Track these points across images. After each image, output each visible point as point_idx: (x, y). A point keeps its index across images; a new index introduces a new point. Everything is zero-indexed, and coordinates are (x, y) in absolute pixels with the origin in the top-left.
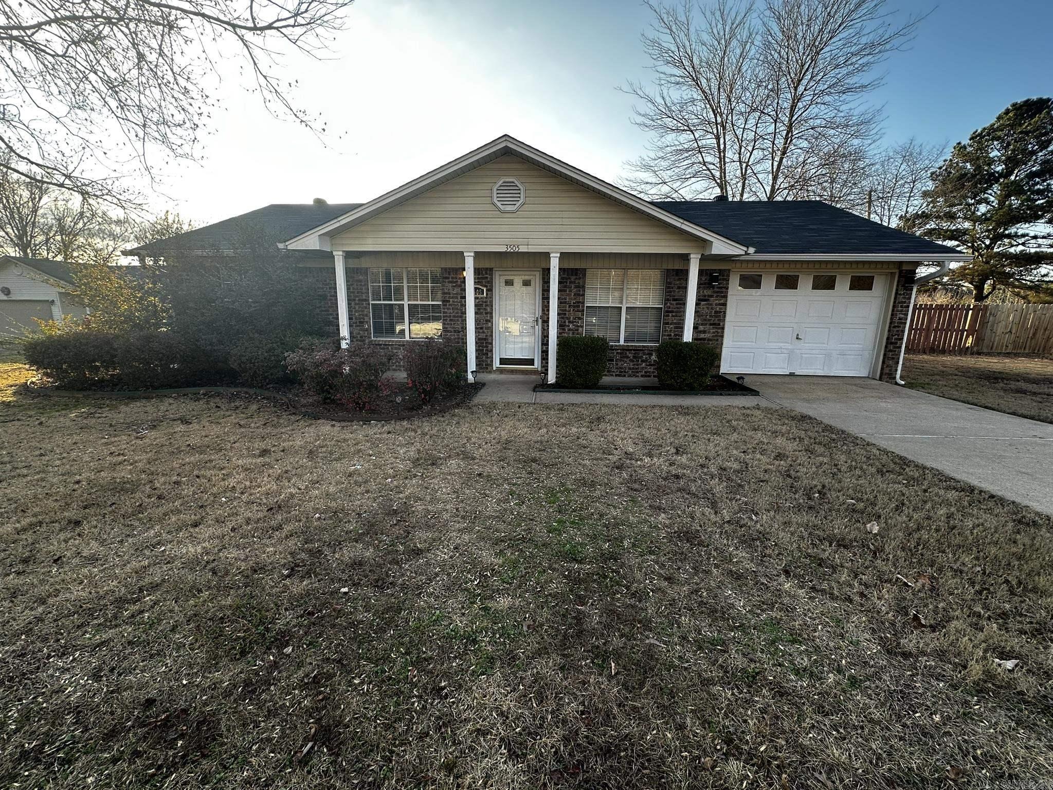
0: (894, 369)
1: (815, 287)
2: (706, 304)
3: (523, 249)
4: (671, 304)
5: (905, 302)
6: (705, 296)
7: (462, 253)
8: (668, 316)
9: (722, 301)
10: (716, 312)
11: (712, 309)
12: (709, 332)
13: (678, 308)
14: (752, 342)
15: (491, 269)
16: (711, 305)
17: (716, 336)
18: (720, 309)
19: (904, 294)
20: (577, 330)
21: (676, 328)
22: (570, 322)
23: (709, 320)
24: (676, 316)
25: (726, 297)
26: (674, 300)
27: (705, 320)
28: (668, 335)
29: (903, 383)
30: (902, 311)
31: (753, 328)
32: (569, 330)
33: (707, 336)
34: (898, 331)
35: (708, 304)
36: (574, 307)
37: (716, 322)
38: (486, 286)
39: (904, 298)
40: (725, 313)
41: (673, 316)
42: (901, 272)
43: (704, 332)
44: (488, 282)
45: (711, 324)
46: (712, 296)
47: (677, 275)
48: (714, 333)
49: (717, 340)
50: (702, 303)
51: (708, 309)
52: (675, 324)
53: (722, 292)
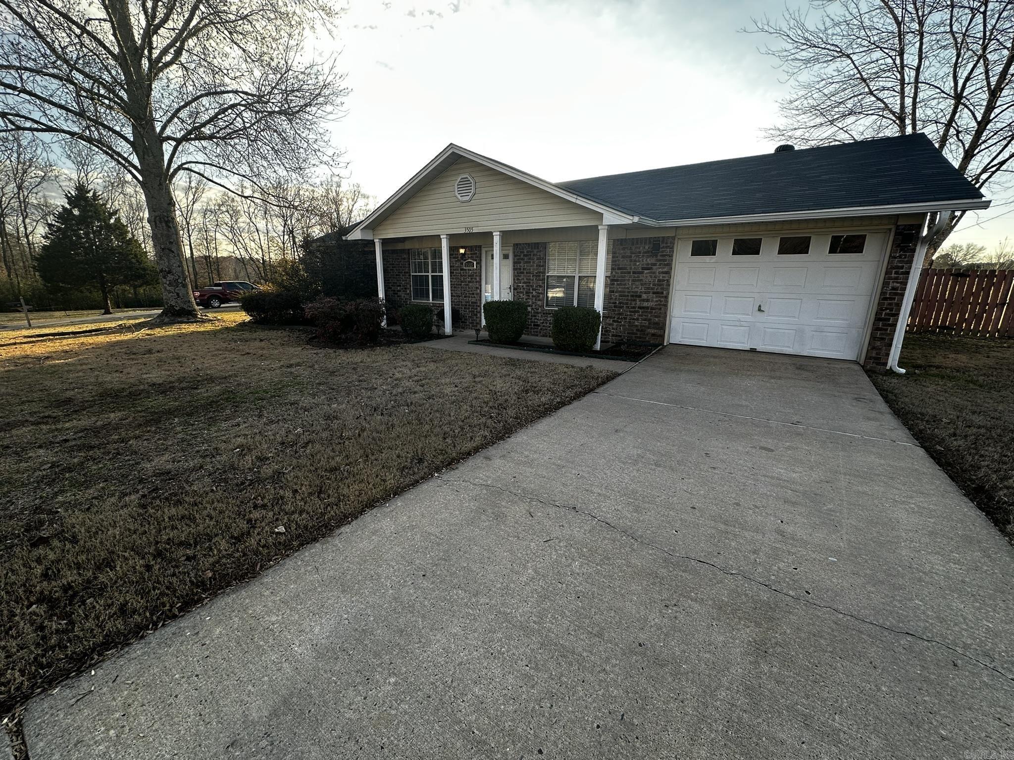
0: (883, 352)
1: (782, 251)
2: (649, 273)
3: (475, 230)
4: (616, 273)
5: (902, 267)
6: (648, 264)
7: (439, 236)
8: (614, 284)
9: (665, 270)
10: (659, 281)
11: (655, 277)
12: (652, 301)
13: (622, 277)
14: (706, 312)
15: (480, 247)
16: (654, 273)
17: (659, 305)
18: (663, 277)
19: (900, 257)
20: (539, 296)
21: (620, 296)
22: (533, 290)
23: (652, 289)
24: (621, 284)
25: (669, 265)
26: (619, 269)
27: (648, 288)
28: (613, 303)
29: (903, 371)
30: (897, 278)
31: (708, 298)
32: (533, 296)
33: (650, 304)
34: (890, 304)
35: (651, 273)
36: (537, 276)
37: (659, 290)
38: (476, 260)
39: (900, 262)
40: (668, 281)
41: (618, 285)
42: (897, 227)
43: (648, 300)
44: (477, 257)
45: (654, 293)
46: (655, 265)
47: (621, 245)
48: (657, 301)
49: (660, 309)
50: (646, 271)
51: (651, 277)
52: (620, 292)
53: (665, 260)
